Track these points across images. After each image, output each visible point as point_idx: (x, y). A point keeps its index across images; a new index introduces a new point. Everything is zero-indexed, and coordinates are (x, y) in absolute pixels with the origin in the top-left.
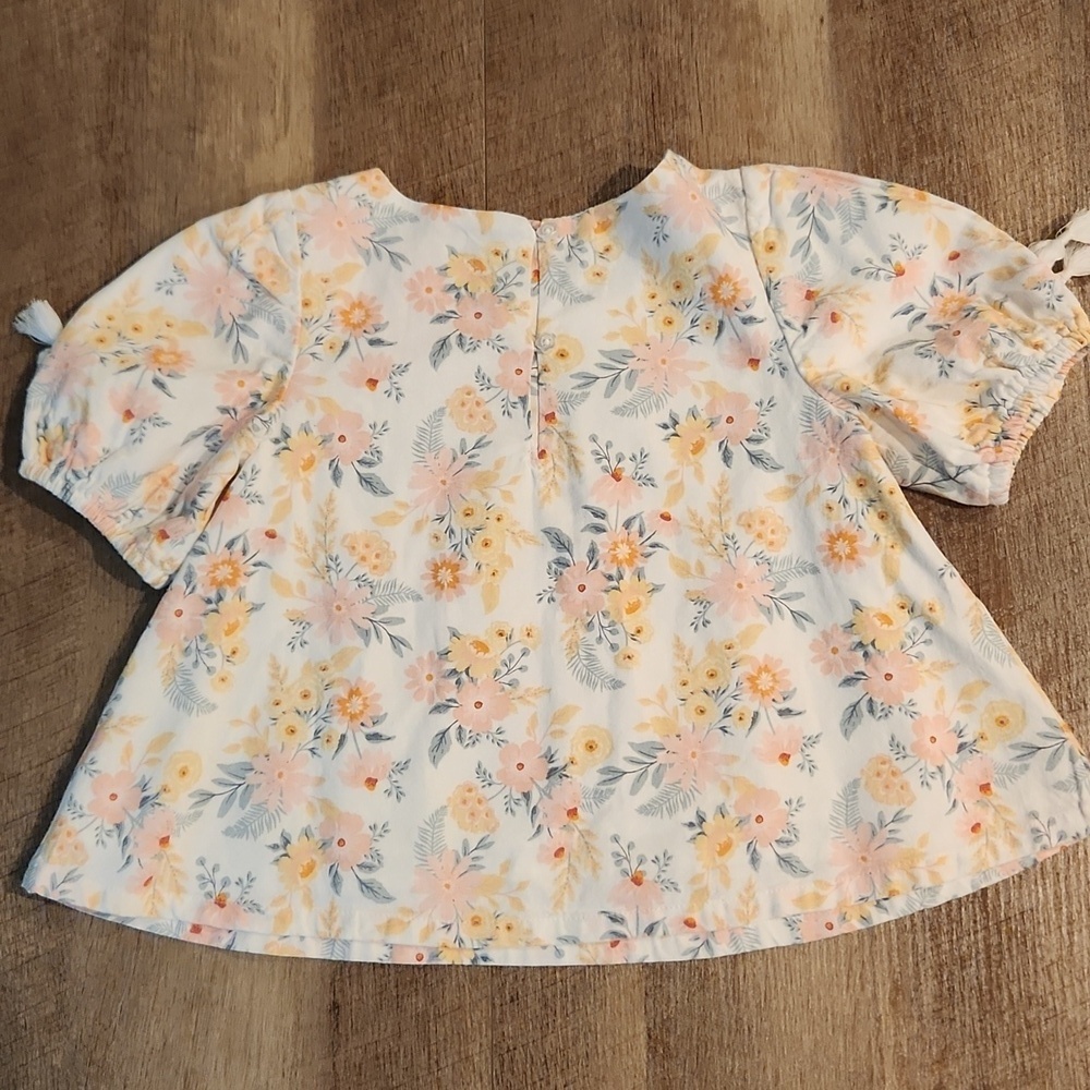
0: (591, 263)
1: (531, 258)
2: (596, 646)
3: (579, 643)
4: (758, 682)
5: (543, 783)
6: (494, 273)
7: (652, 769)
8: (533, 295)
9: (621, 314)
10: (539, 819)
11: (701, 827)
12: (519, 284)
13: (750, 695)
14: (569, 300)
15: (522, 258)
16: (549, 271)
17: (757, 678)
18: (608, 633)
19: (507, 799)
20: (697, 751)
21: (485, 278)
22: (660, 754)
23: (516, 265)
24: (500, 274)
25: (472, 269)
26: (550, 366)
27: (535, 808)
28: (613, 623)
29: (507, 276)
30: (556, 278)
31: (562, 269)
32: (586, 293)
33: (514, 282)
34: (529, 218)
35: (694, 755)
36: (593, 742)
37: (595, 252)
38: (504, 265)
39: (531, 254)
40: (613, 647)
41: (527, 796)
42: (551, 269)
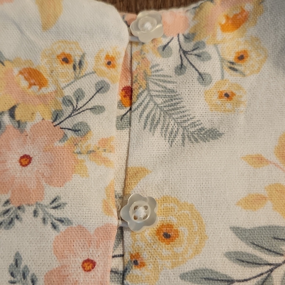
0: (216, 77)
1: (120, 68)
6: (59, 91)
8: (120, 127)
9: (268, 162)
12: (98, 110)
14: (179, 138)
15: (104, 68)
16: (147, 88)
21: (43, 98)
23: (96, 79)
24: (69, 92)
25: (24, 84)
26: (145, 256)
29: (79, 94)
30: (159, 101)
31: (170, 86)
32: (207, 126)
33: (90, 105)
34: (120, 9)
37: (222, 60)
38: (77, 78)
39: (120, 61)
42: (152, 86)
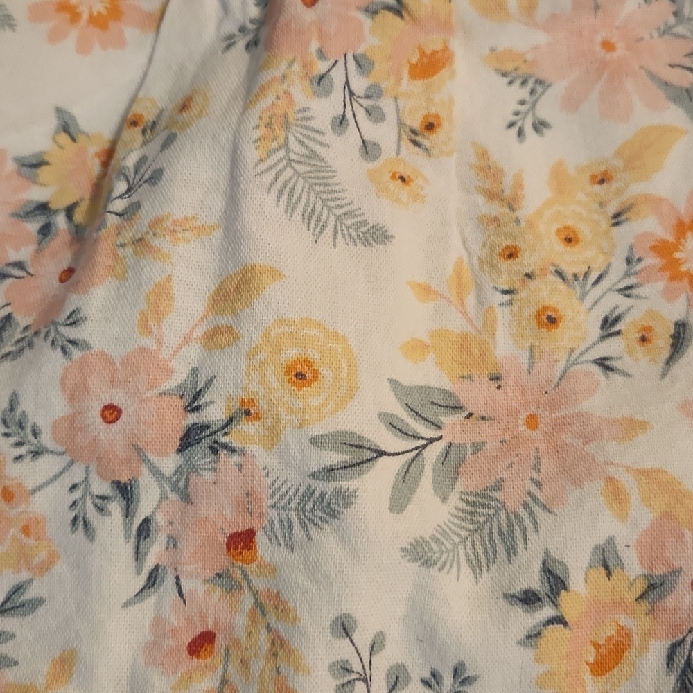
2: (330, 137)
3: (292, 118)
4: (678, 255)
5: (169, 463)
7: (433, 452)
10: (156, 552)
11: (556, 604)
13: (660, 285)
17: (675, 247)
18: (361, 114)
19: (77, 495)
20: (543, 413)
22: (452, 421)
27: (147, 521)
28: (374, 92)
35: (532, 422)
36: (306, 362)
40: (368, 149)
41: (126, 491)
